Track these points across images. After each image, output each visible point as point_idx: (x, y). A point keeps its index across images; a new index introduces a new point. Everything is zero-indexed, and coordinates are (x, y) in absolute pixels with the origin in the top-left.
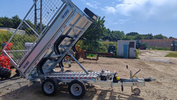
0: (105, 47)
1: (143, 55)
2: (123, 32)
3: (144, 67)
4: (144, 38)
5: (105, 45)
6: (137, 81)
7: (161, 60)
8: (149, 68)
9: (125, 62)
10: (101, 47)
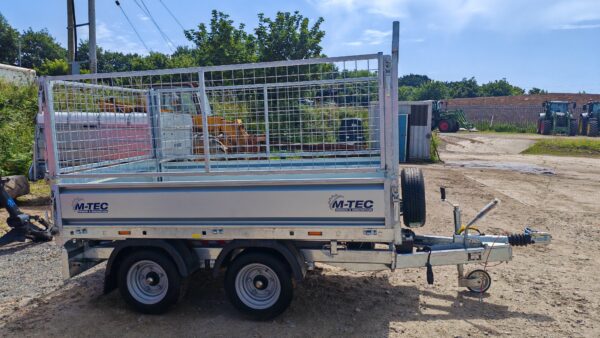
0: (325, 125)
1: (452, 150)
3: (468, 190)
4: (451, 94)
5: (325, 117)
6: (484, 246)
7: (514, 165)
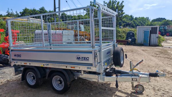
0: (123, 34)
1: (169, 42)
2: (148, 18)
5: (124, 32)
6: (139, 76)
8: (170, 57)
9: (143, 50)
10: (120, 34)
